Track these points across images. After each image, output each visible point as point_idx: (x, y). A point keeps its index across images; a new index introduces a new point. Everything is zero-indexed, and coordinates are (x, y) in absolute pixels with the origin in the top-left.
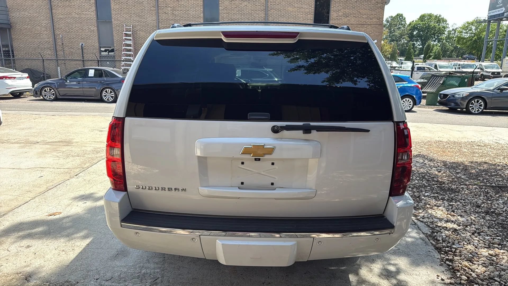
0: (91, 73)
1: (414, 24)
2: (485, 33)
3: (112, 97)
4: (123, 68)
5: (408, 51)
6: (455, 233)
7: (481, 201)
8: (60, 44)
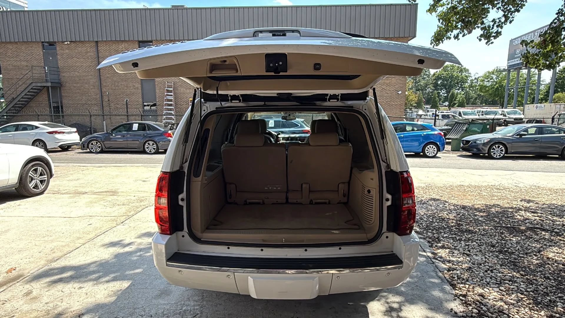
0: (135, 127)
1: (437, 75)
2: (506, 81)
3: (154, 149)
4: (164, 121)
5: (433, 100)
6: (470, 271)
7: (496, 241)
8: (107, 100)
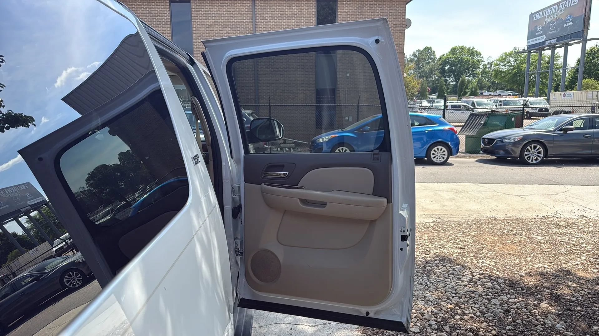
1: (444, 58)
2: (525, 65)
5: (440, 88)
